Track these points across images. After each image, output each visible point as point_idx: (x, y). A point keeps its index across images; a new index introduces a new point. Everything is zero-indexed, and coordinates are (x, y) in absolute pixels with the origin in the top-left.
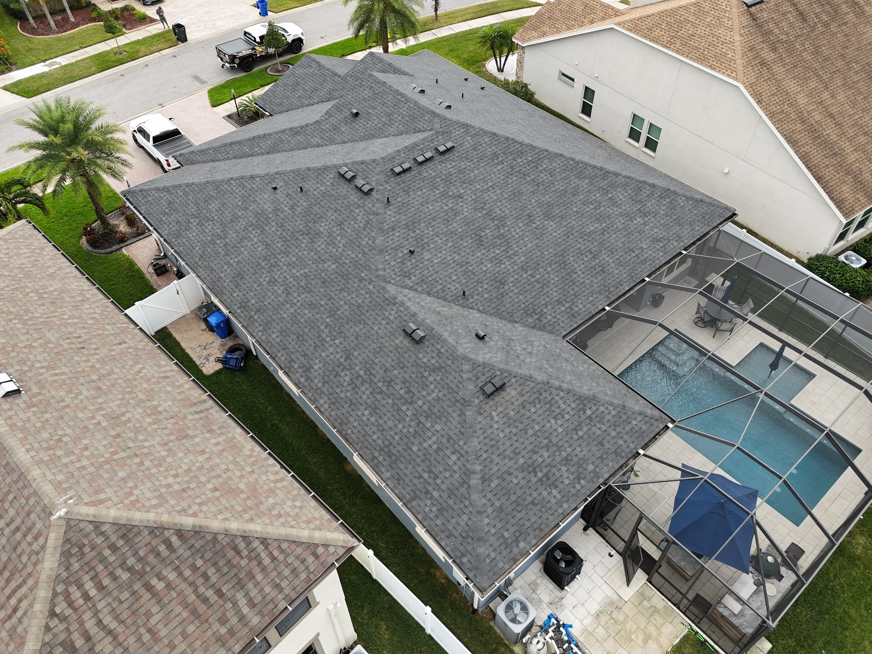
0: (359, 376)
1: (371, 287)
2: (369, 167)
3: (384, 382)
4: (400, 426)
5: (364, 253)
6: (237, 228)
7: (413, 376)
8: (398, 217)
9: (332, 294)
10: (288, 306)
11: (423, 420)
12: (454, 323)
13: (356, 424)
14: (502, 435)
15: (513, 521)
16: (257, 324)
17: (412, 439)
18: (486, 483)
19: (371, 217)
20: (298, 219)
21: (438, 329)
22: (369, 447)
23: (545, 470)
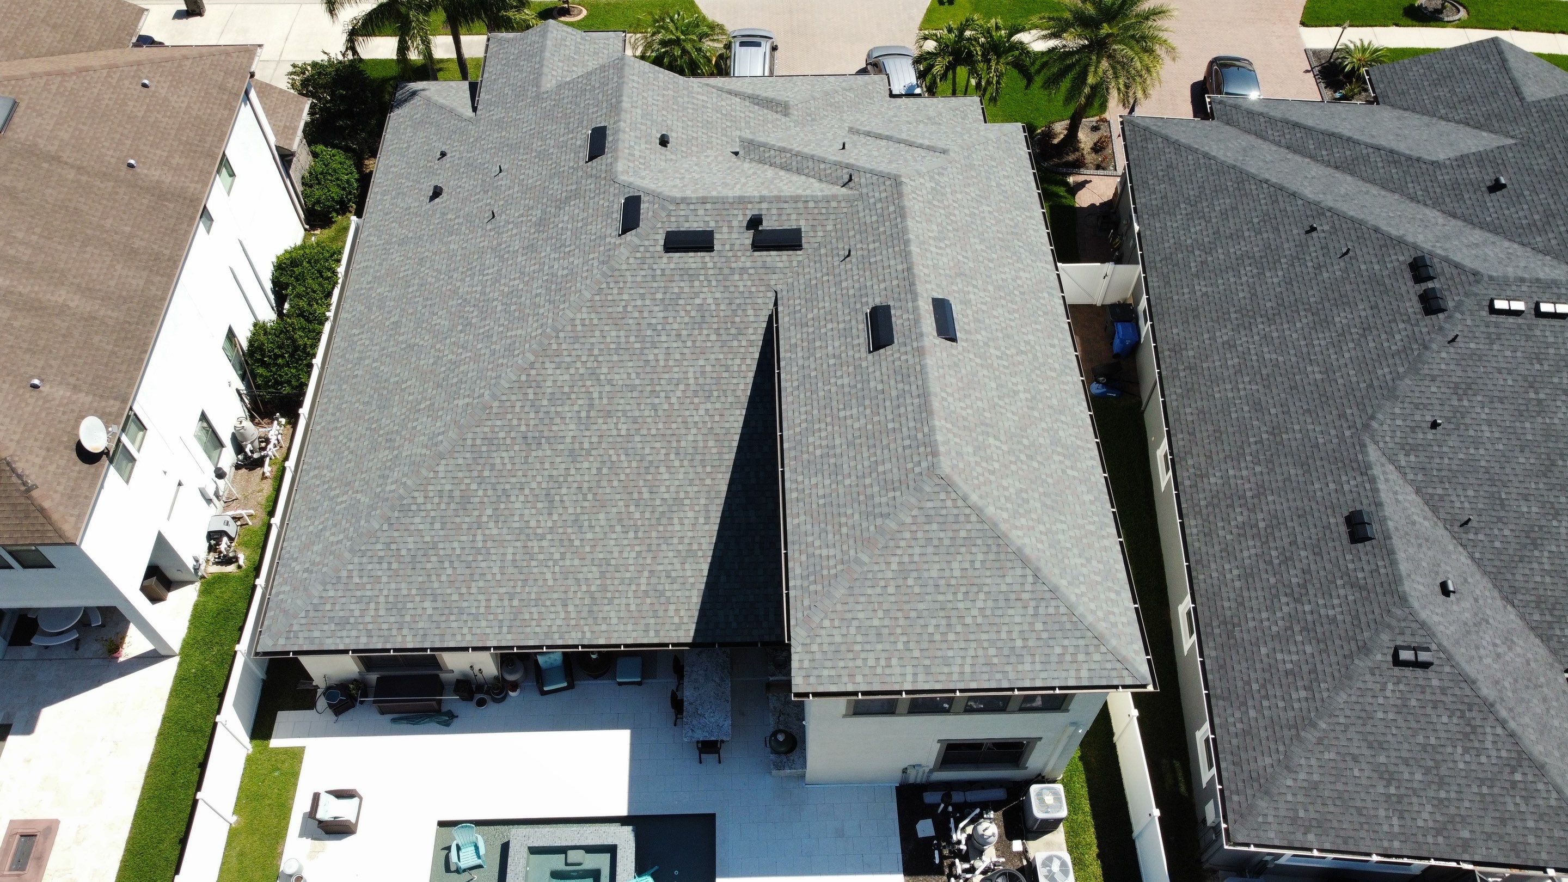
0: (1257, 526)
1: (1348, 433)
2: (1463, 277)
3: (1281, 554)
4: (1264, 615)
5: (1371, 386)
6: (1232, 250)
7: (1322, 573)
8: (1453, 367)
9: (1292, 409)
10: (1229, 387)
11: (1297, 628)
12: (1424, 549)
13: (1215, 575)
14: (1380, 715)
15: (1320, 808)
16: (1178, 383)
17: (1268, 639)
18: (1321, 748)
19: (1415, 346)
20: (1315, 288)
21: (1397, 542)
22: (1213, 610)
23: (1403, 791)
